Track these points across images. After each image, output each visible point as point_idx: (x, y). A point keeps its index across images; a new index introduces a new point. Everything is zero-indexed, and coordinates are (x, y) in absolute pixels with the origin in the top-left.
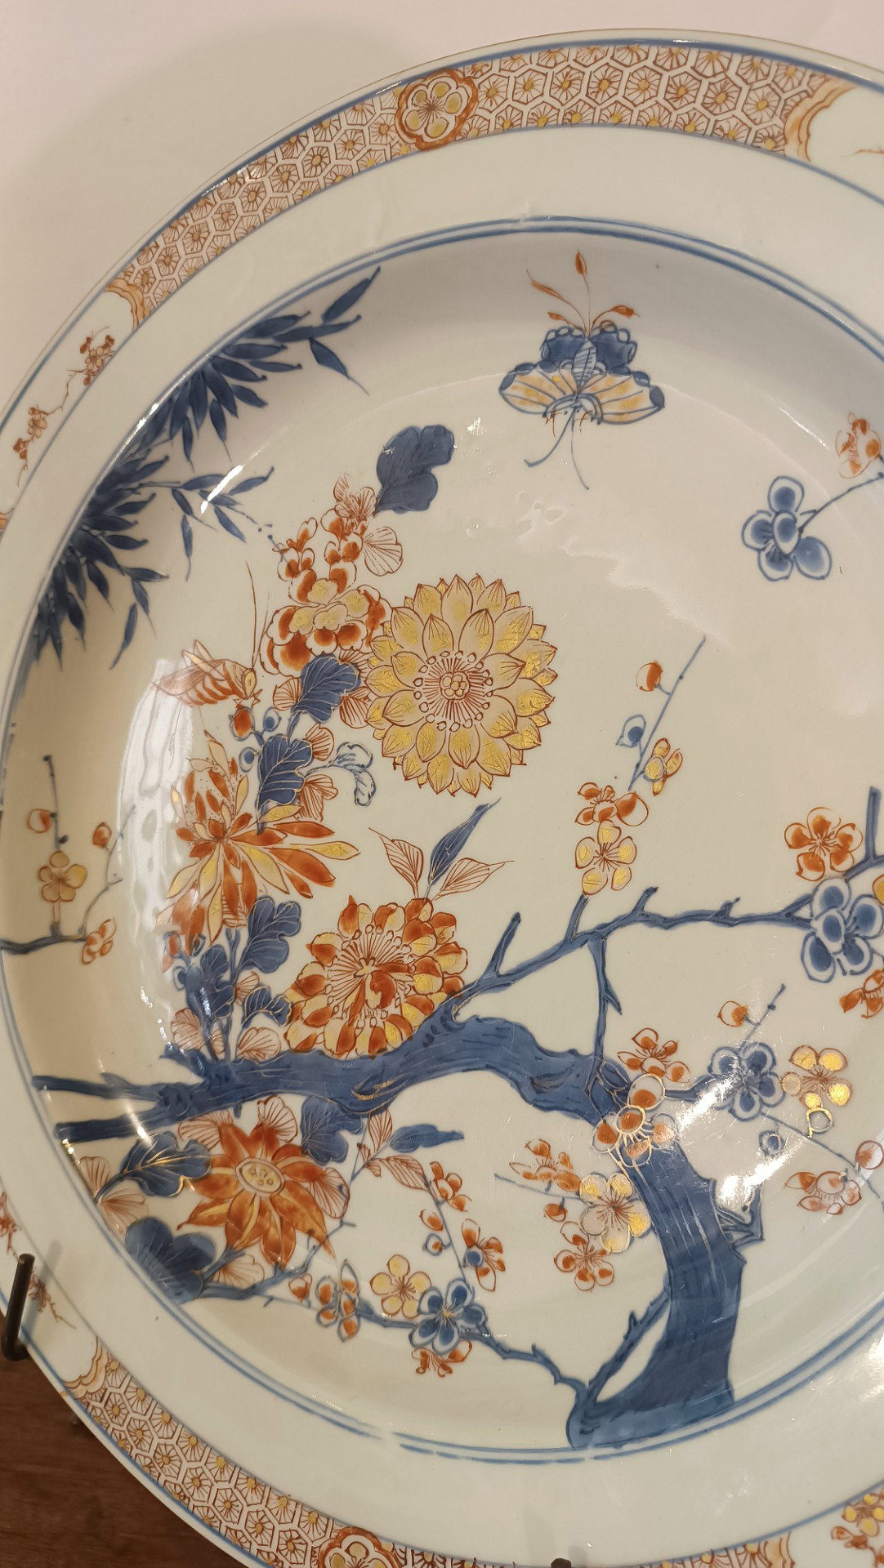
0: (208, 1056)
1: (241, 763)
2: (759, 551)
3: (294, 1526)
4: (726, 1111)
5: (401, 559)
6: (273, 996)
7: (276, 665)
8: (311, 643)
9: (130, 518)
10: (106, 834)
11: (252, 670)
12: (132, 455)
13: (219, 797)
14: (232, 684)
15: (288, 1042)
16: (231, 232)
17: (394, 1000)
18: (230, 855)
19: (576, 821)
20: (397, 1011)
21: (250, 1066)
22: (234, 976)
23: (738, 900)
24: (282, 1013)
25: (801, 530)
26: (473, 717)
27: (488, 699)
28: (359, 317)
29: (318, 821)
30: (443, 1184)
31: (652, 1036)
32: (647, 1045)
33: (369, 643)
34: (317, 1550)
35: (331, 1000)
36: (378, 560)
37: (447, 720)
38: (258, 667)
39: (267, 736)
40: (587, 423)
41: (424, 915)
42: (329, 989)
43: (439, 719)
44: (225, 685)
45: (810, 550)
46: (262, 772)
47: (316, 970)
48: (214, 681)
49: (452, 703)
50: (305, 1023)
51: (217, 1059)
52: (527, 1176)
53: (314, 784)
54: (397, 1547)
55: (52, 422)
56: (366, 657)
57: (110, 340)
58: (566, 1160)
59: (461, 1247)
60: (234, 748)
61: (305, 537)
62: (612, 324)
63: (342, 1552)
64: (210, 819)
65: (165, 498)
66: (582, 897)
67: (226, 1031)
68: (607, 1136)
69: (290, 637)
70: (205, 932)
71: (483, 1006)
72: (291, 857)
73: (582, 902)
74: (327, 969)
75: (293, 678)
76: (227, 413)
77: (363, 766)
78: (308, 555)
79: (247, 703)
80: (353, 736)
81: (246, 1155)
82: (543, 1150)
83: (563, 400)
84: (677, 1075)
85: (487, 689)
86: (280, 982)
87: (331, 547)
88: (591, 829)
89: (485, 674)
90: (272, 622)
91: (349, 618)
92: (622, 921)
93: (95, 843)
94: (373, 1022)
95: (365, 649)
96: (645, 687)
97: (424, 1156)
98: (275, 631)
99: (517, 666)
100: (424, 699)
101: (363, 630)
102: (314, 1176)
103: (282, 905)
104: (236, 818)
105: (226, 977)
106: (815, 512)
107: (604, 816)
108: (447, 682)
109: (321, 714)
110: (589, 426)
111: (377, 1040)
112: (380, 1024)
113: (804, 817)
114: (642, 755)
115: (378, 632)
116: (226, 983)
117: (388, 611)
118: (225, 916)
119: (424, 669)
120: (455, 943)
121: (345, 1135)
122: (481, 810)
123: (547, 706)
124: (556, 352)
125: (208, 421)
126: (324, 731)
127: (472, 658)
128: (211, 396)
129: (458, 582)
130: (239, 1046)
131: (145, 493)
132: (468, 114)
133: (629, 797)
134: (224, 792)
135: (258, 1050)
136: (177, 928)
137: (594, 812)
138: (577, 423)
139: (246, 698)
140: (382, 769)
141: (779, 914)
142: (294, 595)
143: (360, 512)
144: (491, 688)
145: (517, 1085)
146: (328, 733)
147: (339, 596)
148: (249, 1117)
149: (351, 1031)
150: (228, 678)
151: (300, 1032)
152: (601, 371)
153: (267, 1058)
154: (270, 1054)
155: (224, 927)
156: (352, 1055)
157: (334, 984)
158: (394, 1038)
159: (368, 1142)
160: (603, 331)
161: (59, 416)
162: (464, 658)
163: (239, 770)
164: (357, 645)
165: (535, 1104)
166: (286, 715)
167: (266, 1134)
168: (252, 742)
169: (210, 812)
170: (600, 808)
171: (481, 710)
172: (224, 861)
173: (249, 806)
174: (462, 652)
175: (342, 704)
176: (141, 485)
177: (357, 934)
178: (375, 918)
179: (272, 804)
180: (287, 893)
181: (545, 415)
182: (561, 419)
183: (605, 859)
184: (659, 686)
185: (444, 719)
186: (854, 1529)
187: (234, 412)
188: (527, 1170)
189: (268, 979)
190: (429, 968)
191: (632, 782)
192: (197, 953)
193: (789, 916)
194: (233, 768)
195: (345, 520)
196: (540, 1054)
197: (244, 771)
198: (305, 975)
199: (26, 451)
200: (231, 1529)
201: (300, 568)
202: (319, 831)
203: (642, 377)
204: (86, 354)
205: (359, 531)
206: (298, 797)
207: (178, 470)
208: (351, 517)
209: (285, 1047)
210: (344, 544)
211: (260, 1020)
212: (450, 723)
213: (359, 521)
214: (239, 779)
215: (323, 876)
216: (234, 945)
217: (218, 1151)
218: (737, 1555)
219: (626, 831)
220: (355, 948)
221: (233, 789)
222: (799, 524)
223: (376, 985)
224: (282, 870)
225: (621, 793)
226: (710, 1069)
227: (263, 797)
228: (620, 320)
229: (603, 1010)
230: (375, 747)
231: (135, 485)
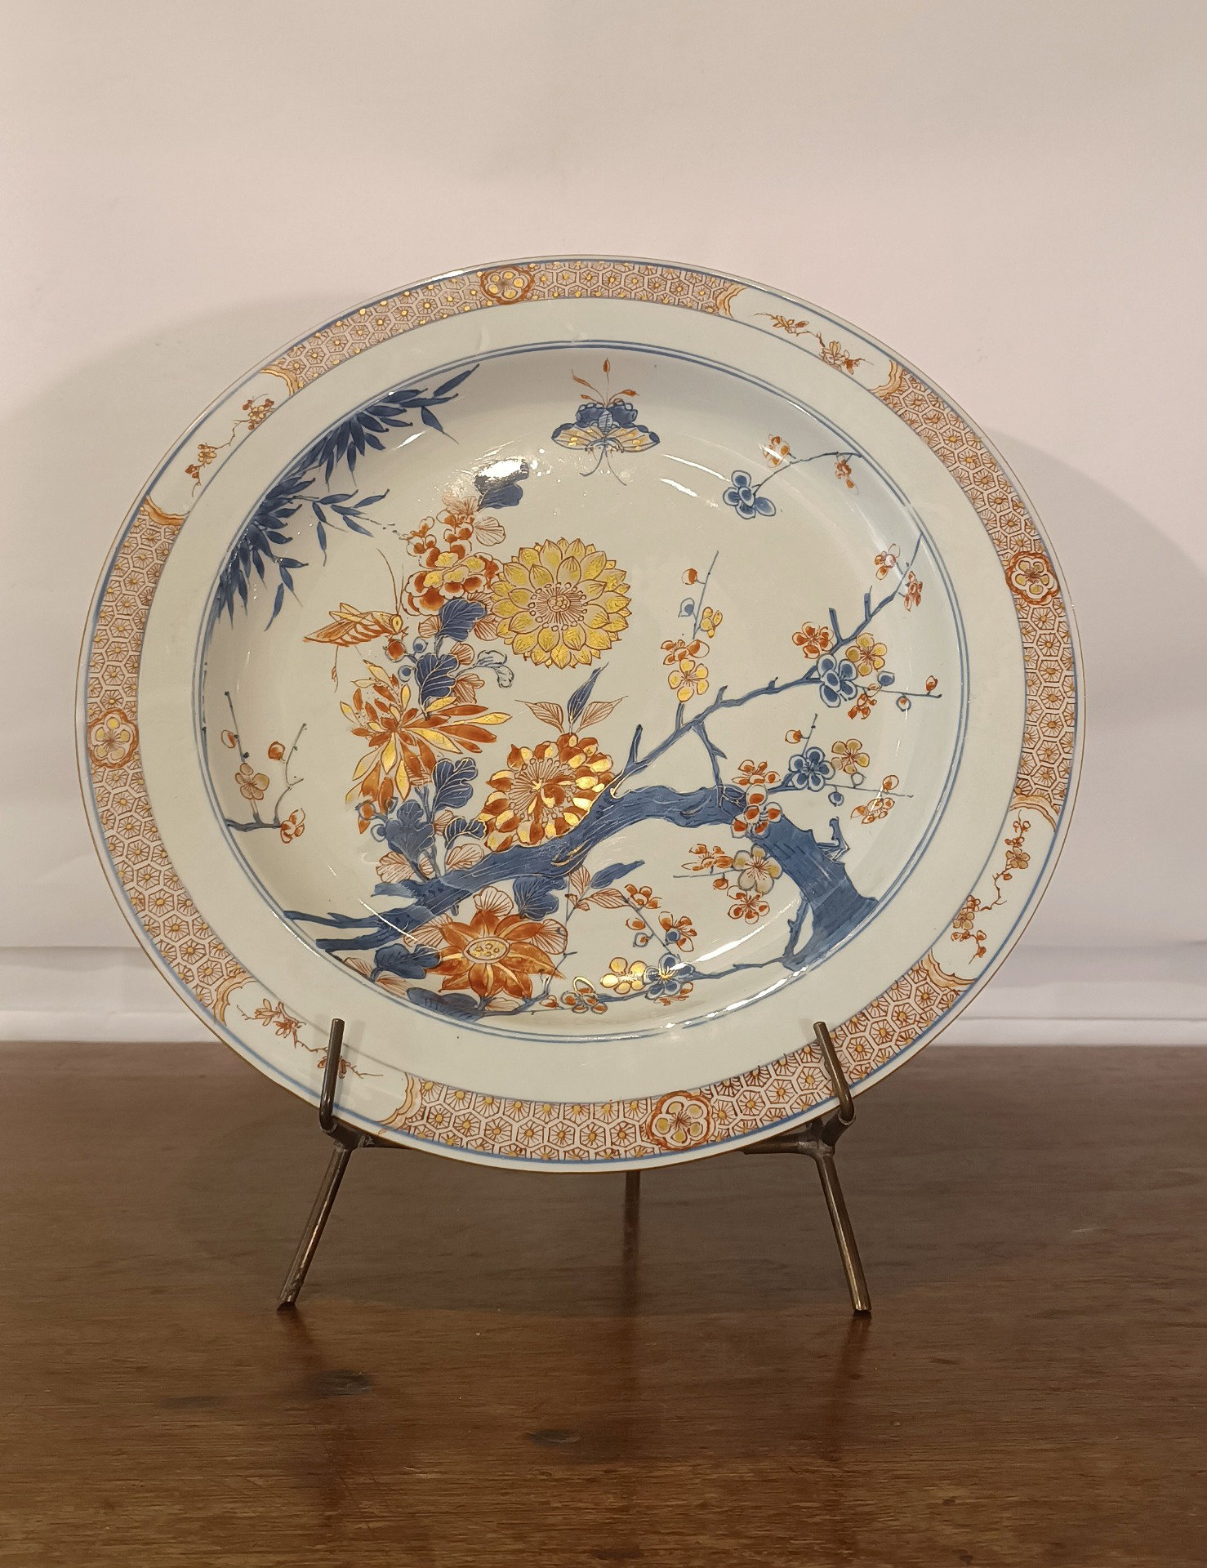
0: (419, 880)
1: (399, 676)
2: (735, 506)
3: (622, 1118)
4: (806, 789)
5: (504, 534)
6: (468, 821)
7: (417, 610)
8: (443, 592)
9: (283, 520)
10: (280, 749)
11: (397, 615)
12: (294, 474)
13: (387, 702)
14: (381, 626)
15: (490, 848)
16: (366, 341)
17: (565, 799)
18: (405, 738)
19: (664, 664)
20: (571, 804)
21: (462, 874)
22: (430, 816)
23: (777, 678)
24: (477, 830)
25: (754, 494)
26: (577, 619)
27: (585, 608)
28: (457, 395)
29: (473, 703)
30: (638, 896)
31: (750, 764)
32: (748, 769)
33: (489, 587)
34: (644, 1125)
35: (516, 812)
36: (486, 537)
37: (558, 625)
38: (402, 612)
39: (418, 656)
40: (615, 453)
41: (572, 742)
42: (513, 805)
43: (552, 625)
44: (376, 628)
45: (762, 504)
46: (420, 679)
47: (499, 796)
48: (365, 627)
49: (560, 614)
50: (500, 831)
51: (428, 879)
52: (696, 869)
53: (465, 681)
54: (703, 1090)
55: (222, 455)
56: (489, 596)
57: (269, 403)
58: (719, 850)
59: (662, 933)
60: (393, 668)
61: (425, 528)
62: (622, 401)
63: (664, 1115)
64: (382, 718)
65: (308, 508)
66: (680, 705)
67: (432, 857)
68: (740, 827)
69: (425, 591)
70: (396, 794)
71: (633, 783)
72: (457, 730)
73: (681, 707)
74: (507, 793)
75: (433, 616)
76: (358, 451)
77: (500, 663)
78: (430, 539)
79: (398, 637)
80: (488, 646)
81: (470, 939)
82: (702, 850)
83: (595, 442)
84: (772, 779)
85: (583, 602)
86: (471, 811)
87: (448, 533)
88: (676, 666)
89: (580, 593)
90: (408, 583)
91: (470, 574)
92: (710, 710)
93: (271, 758)
94: (554, 816)
95: (487, 591)
96: (689, 582)
97: (619, 884)
98: (412, 588)
99: (601, 585)
100: (538, 614)
101: (484, 580)
102: (533, 931)
103: (458, 762)
104: (405, 713)
105: (424, 819)
106: (760, 486)
107: (682, 657)
108: (553, 602)
109: (459, 634)
110: (617, 455)
111: (561, 825)
112: (560, 815)
113: (801, 629)
114: (696, 619)
115: (496, 579)
116: (423, 824)
117: (501, 567)
118: (411, 780)
119: (534, 597)
120: (600, 753)
121: (554, 892)
122: (596, 672)
123: (627, 604)
124: (586, 417)
125: (345, 455)
126: (465, 646)
127: (568, 586)
128: (351, 439)
129: (549, 544)
130: (447, 863)
131: (296, 503)
132: (529, 288)
133: (695, 643)
134: (390, 697)
135: (465, 861)
136: (369, 797)
137: (674, 656)
138: (609, 453)
139: (396, 634)
140: (515, 662)
141: (801, 679)
142: (424, 564)
143: (467, 510)
144: (586, 601)
145: (671, 819)
146: (468, 647)
147: (460, 561)
148: (467, 911)
149: (538, 826)
150: (377, 623)
151: (496, 840)
152: (617, 427)
153: (474, 864)
154: (475, 861)
155: (413, 787)
156: (544, 841)
157: (515, 801)
158: (573, 820)
159: (573, 890)
160: (615, 404)
161: (228, 450)
162: (562, 586)
163: (400, 682)
164: (480, 589)
165: (687, 825)
166: (432, 641)
167: (486, 917)
168: (407, 662)
169: (380, 713)
170: (677, 654)
171: (582, 614)
172: (401, 743)
173: (415, 704)
174: (560, 583)
175: (476, 627)
176: (295, 497)
177: (524, 767)
178: (534, 753)
179: (432, 699)
180: (461, 753)
181: (586, 449)
182: (598, 452)
183: (689, 680)
184: (697, 580)
185: (556, 624)
186: (961, 931)
187: (362, 453)
188: (695, 865)
189: (459, 812)
190: (587, 773)
191: (695, 634)
192: (393, 811)
193: (808, 679)
194: (394, 681)
195: (456, 516)
196: (681, 797)
197: (404, 681)
198: (490, 801)
199: (198, 473)
200: (568, 1152)
201: (426, 547)
202: (476, 710)
203: (643, 429)
204: (249, 410)
205: (469, 521)
206: (454, 691)
207: (319, 490)
208: (460, 514)
209: (487, 852)
210: (458, 530)
211: (461, 840)
212: (560, 626)
213: (468, 515)
214: (401, 687)
215: (487, 737)
216: (424, 796)
217: (444, 944)
218: (909, 976)
219: (698, 661)
220: (525, 775)
221: (397, 695)
222: (752, 492)
223: (549, 793)
224: (452, 739)
225: (689, 642)
226: (790, 769)
227: (424, 696)
228: (626, 398)
229: (714, 760)
230: (508, 650)
231: (291, 496)
